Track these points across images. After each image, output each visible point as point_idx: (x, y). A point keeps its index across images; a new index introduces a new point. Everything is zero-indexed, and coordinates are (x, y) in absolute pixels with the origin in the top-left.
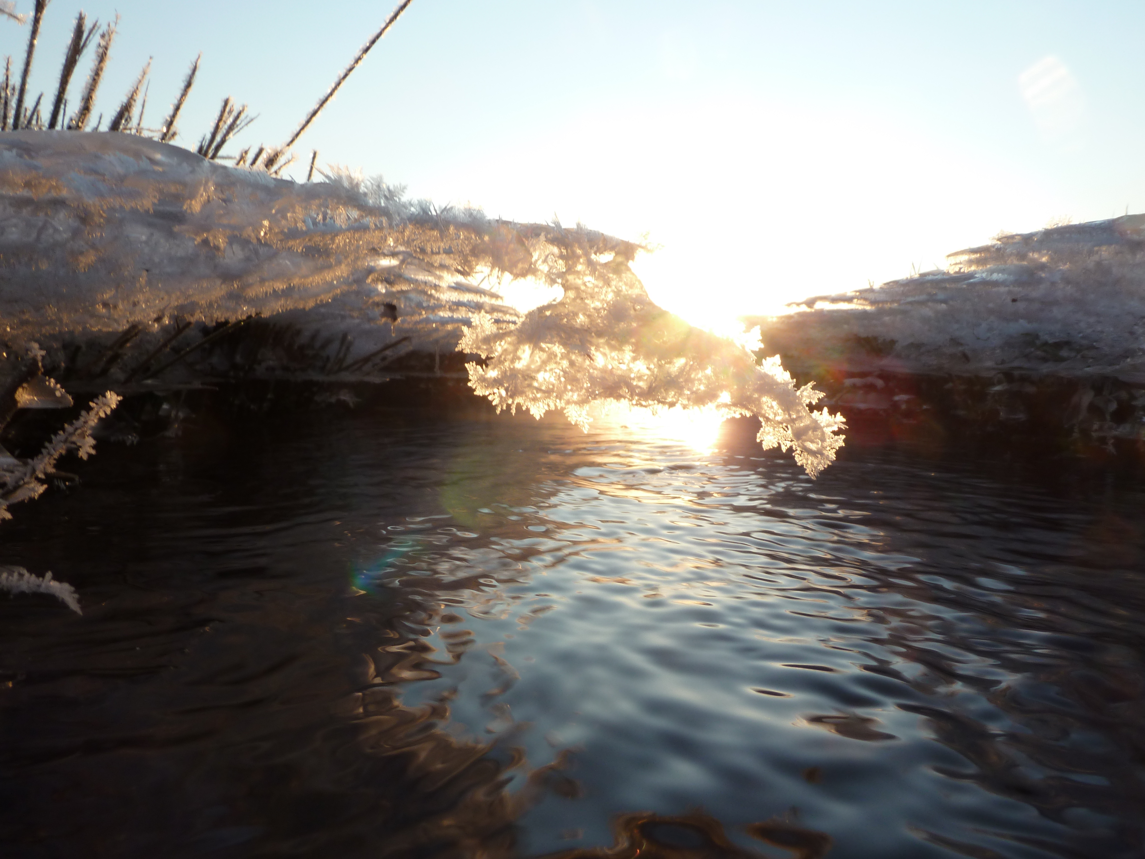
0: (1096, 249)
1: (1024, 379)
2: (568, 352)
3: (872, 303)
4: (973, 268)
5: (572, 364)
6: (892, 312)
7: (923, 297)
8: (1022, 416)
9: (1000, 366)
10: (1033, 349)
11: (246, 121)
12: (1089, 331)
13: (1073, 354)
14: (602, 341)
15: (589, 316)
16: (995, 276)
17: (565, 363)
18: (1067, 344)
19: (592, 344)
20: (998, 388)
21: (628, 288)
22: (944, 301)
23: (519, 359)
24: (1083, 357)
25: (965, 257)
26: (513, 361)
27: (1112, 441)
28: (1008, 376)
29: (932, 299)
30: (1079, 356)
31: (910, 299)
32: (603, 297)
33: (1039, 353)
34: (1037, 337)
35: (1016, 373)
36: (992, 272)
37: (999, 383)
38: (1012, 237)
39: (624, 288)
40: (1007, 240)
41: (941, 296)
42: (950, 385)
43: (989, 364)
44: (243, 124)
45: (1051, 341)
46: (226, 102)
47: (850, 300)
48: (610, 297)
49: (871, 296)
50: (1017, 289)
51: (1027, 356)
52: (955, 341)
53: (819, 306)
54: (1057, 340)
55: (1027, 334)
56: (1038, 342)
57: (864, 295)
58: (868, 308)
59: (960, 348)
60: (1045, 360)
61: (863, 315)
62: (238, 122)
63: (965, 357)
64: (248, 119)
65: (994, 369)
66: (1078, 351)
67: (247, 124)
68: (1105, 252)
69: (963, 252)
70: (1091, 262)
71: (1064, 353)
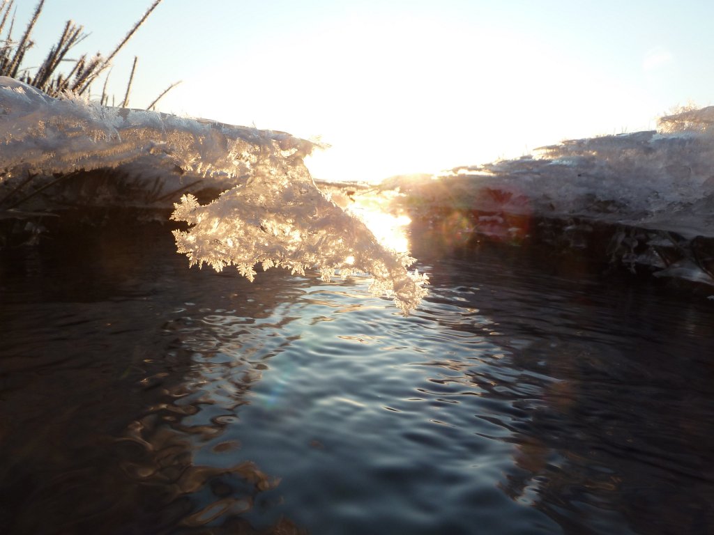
0: (624, 151)
1: (585, 223)
2: (245, 225)
3: (494, 172)
4: (550, 158)
5: (246, 233)
6: (507, 177)
7: (524, 170)
8: (583, 245)
9: (572, 214)
10: (592, 204)
11: (82, 37)
12: (624, 196)
13: (615, 209)
14: (272, 215)
15: (267, 197)
16: (564, 162)
17: (242, 232)
18: (613, 202)
19: (264, 218)
20: (570, 228)
21: (299, 176)
22: (538, 173)
23: (211, 228)
24: (620, 212)
25: (544, 151)
26: (206, 230)
27: (634, 265)
28: (576, 221)
29: (529, 172)
30: (618, 211)
31: (516, 171)
32: (280, 182)
33: (596, 207)
34: (595, 197)
35: (581, 219)
36: (562, 159)
37: (571, 224)
38: (571, 141)
39: (296, 176)
40: (568, 143)
41: (536, 170)
42: (542, 224)
43: (566, 212)
44: (80, 38)
45: (602, 200)
46: (69, 23)
47: (480, 170)
48: (285, 183)
49: (492, 168)
50: (579, 169)
51: (588, 209)
52: (546, 197)
53: (462, 172)
54: (606, 200)
55: (589, 195)
56: (595, 200)
57: (488, 167)
58: (492, 174)
59: (549, 202)
60: (598, 211)
61: (489, 178)
62: (77, 37)
63: (552, 207)
64: (84, 35)
65: (568, 216)
66: (619, 207)
67: (83, 39)
68: (630, 153)
69: (542, 148)
70: (622, 158)
71: (610, 208)
